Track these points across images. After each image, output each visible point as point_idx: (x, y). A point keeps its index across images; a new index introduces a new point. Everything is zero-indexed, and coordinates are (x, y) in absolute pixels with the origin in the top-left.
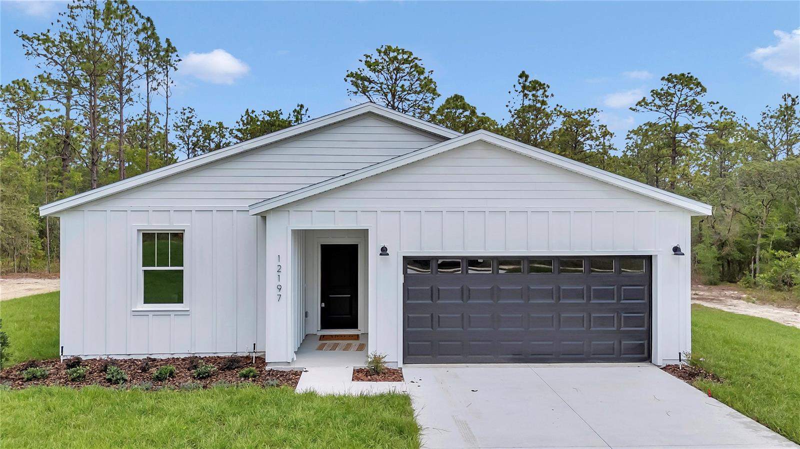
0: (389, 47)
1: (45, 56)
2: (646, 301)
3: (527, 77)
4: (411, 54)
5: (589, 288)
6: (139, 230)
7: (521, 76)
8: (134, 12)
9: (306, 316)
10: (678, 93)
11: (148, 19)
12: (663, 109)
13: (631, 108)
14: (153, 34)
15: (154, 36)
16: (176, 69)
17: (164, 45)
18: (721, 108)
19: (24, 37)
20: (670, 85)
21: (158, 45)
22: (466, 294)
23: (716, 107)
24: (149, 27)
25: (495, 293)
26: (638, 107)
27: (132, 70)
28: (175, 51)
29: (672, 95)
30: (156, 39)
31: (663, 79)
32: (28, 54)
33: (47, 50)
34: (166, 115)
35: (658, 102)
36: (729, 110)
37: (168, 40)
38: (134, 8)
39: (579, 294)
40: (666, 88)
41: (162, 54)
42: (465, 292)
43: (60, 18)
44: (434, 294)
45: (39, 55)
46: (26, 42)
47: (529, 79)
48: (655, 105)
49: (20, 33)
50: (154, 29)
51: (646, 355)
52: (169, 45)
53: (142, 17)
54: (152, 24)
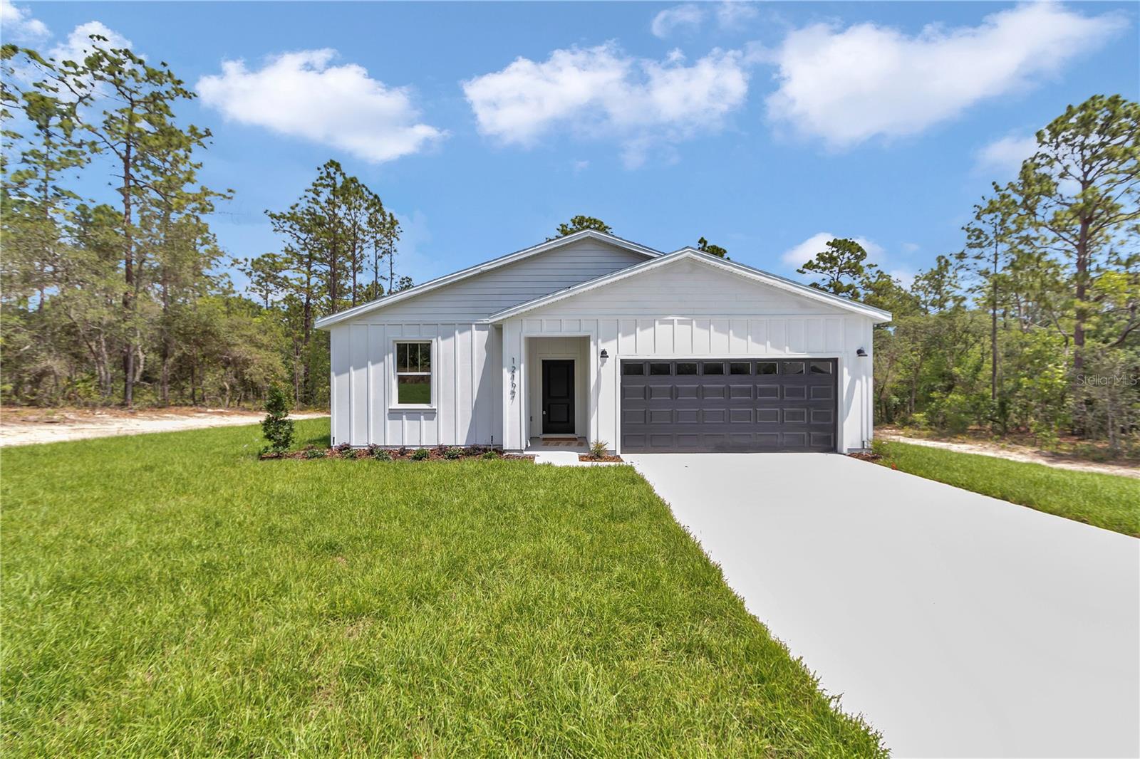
0: (583, 217)
1: (290, 232)
2: (833, 398)
3: (705, 242)
4: (602, 223)
5: (782, 387)
6: (394, 341)
7: (700, 242)
8: (364, 189)
9: (531, 420)
10: (841, 257)
11: (376, 197)
12: (827, 272)
13: (798, 271)
14: (381, 208)
15: (380, 210)
16: (398, 239)
17: (388, 219)
18: (878, 272)
19: (272, 216)
20: (835, 249)
21: (384, 219)
22: (674, 393)
23: (874, 270)
24: (376, 202)
25: (700, 392)
26: (805, 270)
27: (363, 241)
28: (398, 223)
29: (835, 259)
30: (383, 214)
31: (828, 243)
32: (275, 230)
33: (291, 227)
34: (390, 280)
35: (821, 264)
36: (885, 274)
37: (391, 215)
38: (363, 186)
39: (773, 392)
40: (830, 252)
41: (387, 226)
42: (674, 392)
43: (307, 194)
44: (647, 393)
45: (284, 231)
46: (274, 220)
47: (708, 245)
48: (820, 268)
49: (269, 213)
50: (381, 205)
51: (832, 445)
52: (392, 219)
53: (371, 194)
54: (379, 201)
